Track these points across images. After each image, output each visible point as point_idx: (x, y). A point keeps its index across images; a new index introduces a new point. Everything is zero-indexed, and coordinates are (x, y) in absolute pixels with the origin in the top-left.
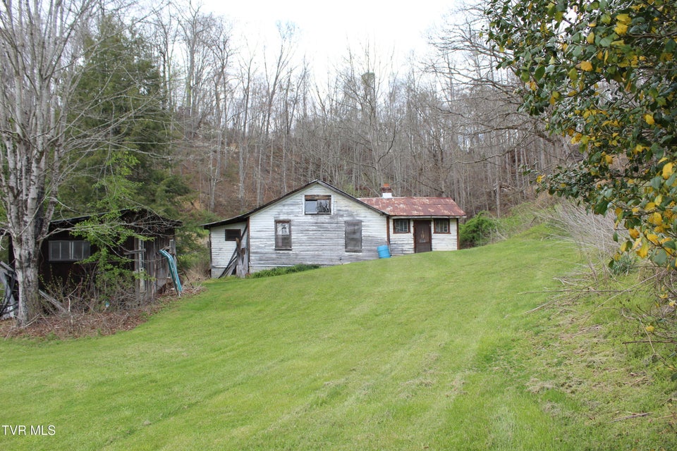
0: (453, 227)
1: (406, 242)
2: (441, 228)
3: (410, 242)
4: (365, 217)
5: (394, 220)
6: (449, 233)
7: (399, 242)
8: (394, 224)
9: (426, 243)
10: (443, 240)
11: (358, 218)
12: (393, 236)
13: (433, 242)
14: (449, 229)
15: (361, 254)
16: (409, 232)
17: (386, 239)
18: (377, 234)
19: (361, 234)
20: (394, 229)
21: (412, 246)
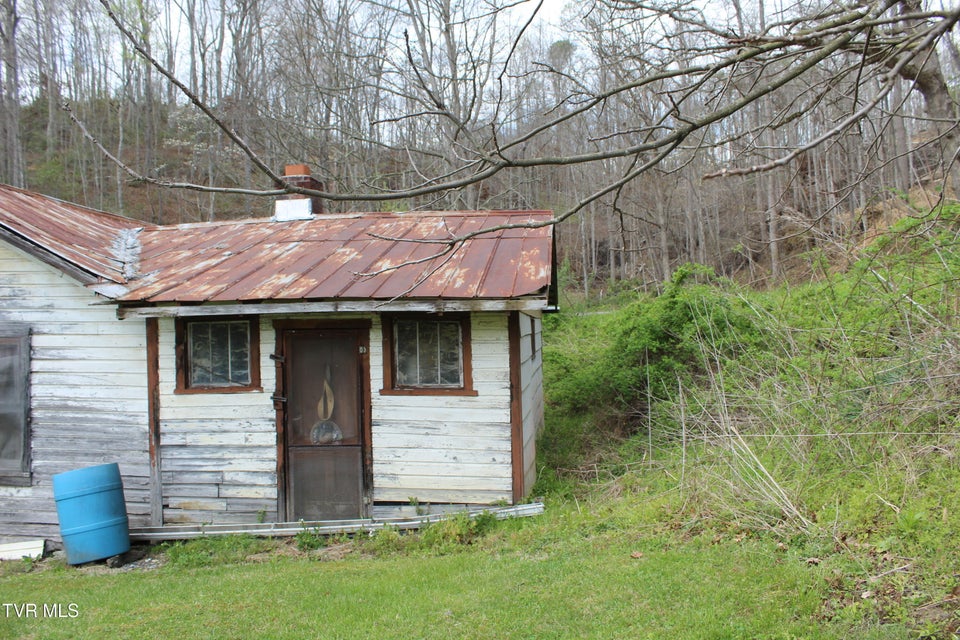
0: (489, 360)
1: (237, 439)
2: (428, 366)
3: (256, 440)
4: (49, 308)
5: (181, 323)
6: (468, 390)
7: (205, 440)
8: (180, 341)
9: (344, 443)
10: (432, 428)
11: (16, 315)
12: (174, 406)
13: (381, 440)
14: (468, 369)
15: (25, 493)
16: (256, 385)
17: (144, 420)
18: (101, 393)
19: (28, 397)
20: (183, 367)
21: (269, 461)
